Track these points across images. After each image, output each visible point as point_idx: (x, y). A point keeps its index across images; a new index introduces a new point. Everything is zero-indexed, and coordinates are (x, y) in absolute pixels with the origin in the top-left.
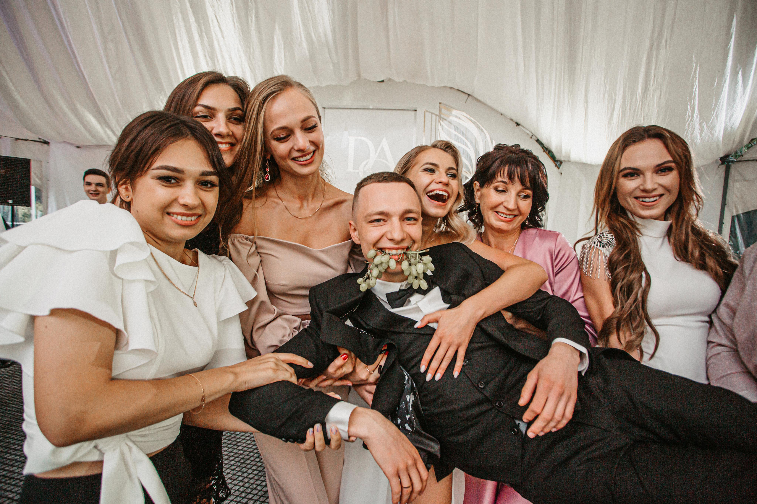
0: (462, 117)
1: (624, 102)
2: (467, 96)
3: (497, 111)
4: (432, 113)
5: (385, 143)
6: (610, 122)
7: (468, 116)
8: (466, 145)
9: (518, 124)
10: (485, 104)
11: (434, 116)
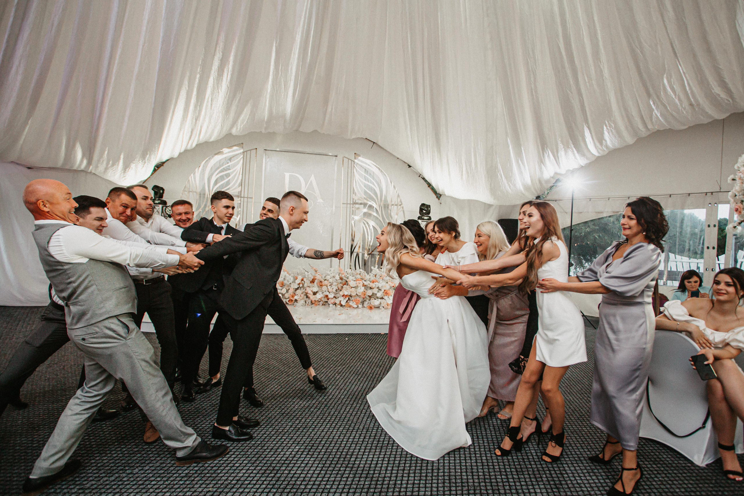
0: (371, 164)
1: (467, 169)
2: (372, 143)
3: (395, 156)
4: (349, 159)
5: (312, 178)
6: (462, 178)
7: (375, 164)
8: (374, 184)
9: (410, 166)
10: (386, 150)
11: (350, 161)
